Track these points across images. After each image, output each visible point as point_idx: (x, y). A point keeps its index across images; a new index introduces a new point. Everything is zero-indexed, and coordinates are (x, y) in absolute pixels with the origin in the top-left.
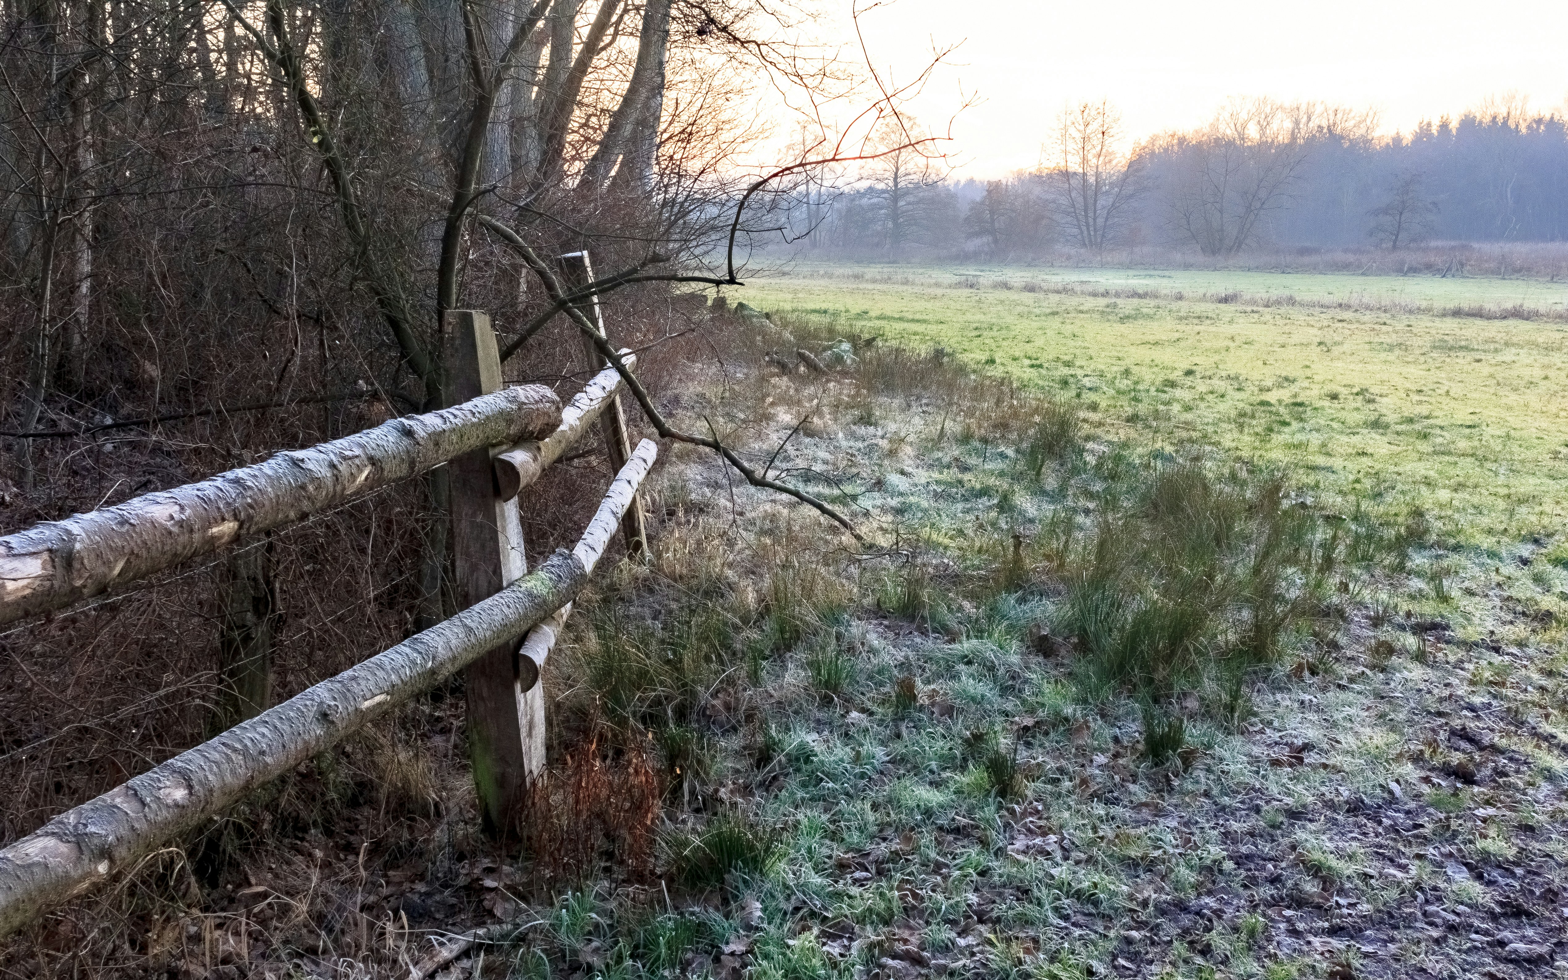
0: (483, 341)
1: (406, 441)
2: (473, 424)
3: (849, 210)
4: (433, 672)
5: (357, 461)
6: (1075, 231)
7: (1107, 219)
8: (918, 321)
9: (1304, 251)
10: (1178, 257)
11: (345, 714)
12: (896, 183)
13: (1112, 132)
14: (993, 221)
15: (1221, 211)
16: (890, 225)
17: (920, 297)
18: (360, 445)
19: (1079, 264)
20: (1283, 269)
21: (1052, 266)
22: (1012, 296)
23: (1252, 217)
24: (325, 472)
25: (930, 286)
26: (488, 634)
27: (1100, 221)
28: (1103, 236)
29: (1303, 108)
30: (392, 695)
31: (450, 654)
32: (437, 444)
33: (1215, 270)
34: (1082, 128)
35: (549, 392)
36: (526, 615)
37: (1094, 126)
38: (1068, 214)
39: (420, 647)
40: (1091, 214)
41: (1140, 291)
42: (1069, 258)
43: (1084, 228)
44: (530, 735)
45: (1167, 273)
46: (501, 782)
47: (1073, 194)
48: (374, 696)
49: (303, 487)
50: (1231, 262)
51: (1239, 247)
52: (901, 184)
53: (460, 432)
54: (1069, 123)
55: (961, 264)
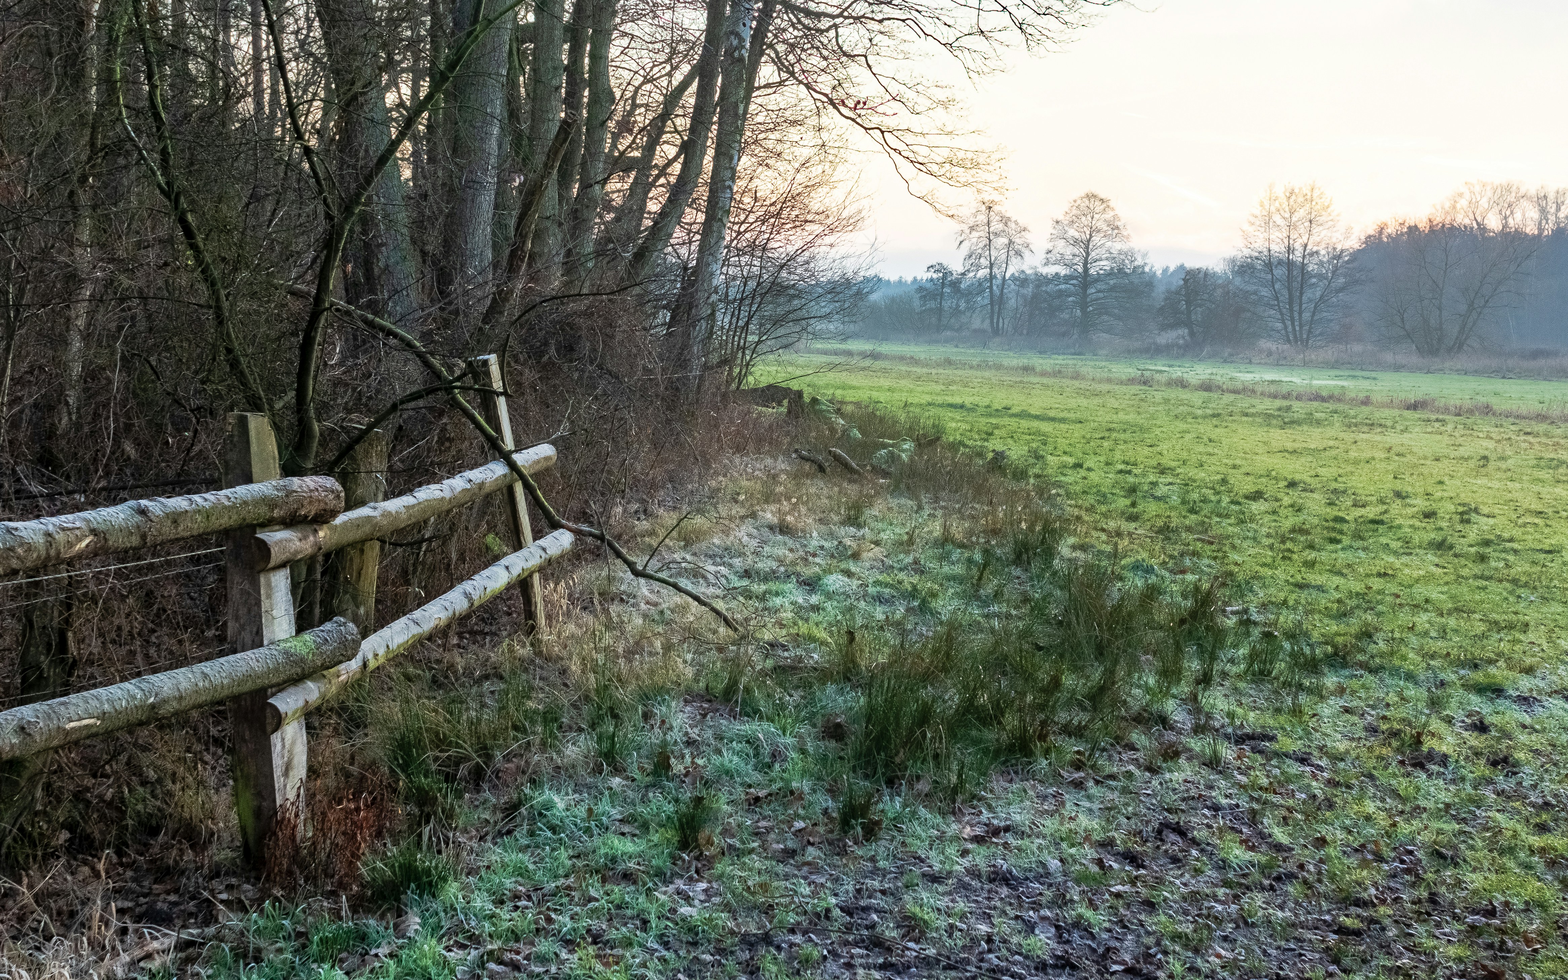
0: (258, 439)
1: (138, 518)
2: (225, 507)
3: (1035, 296)
4: (153, 706)
5: (78, 532)
6: (1279, 325)
7: (1314, 314)
8: (1053, 419)
9: (1536, 355)
10: (1389, 357)
11: (45, 729)
12: (1086, 270)
13: (1321, 219)
14: (1189, 312)
15: (1440, 309)
16: (1079, 313)
17: (1079, 392)
18: (85, 520)
19: (1280, 362)
20: (1504, 374)
21: (1250, 362)
22: (1184, 395)
23: (1474, 315)
24: (41, 540)
25: (1100, 381)
26: (225, 682)
27: (1306, 316)
28: (1310, 332)
29: (1551, 196)
30: (103, 720)
31: (177, 694)
32: (175, 522)
33: (1428, 372)
34: (1287, 215)
35: (330, 482)
36: (276, 670)
37: (1301, 213)
38: (1272, 307)
39: (144, 685)
40: (1296, 308)
41: (1324, 394)
42: (1270, 354)
43: (1289, 323)
44: (286, 774)
45: (1374, 374)
46: (258, 813)
47: (1277, 286)
48: (80, 719)
49: (12, 549)
50: (1447, 364)
51: (1460, 347)
52: (1092, 271)
53: (207, 515)
54: (1273, 209)
55: (1151, 358)
